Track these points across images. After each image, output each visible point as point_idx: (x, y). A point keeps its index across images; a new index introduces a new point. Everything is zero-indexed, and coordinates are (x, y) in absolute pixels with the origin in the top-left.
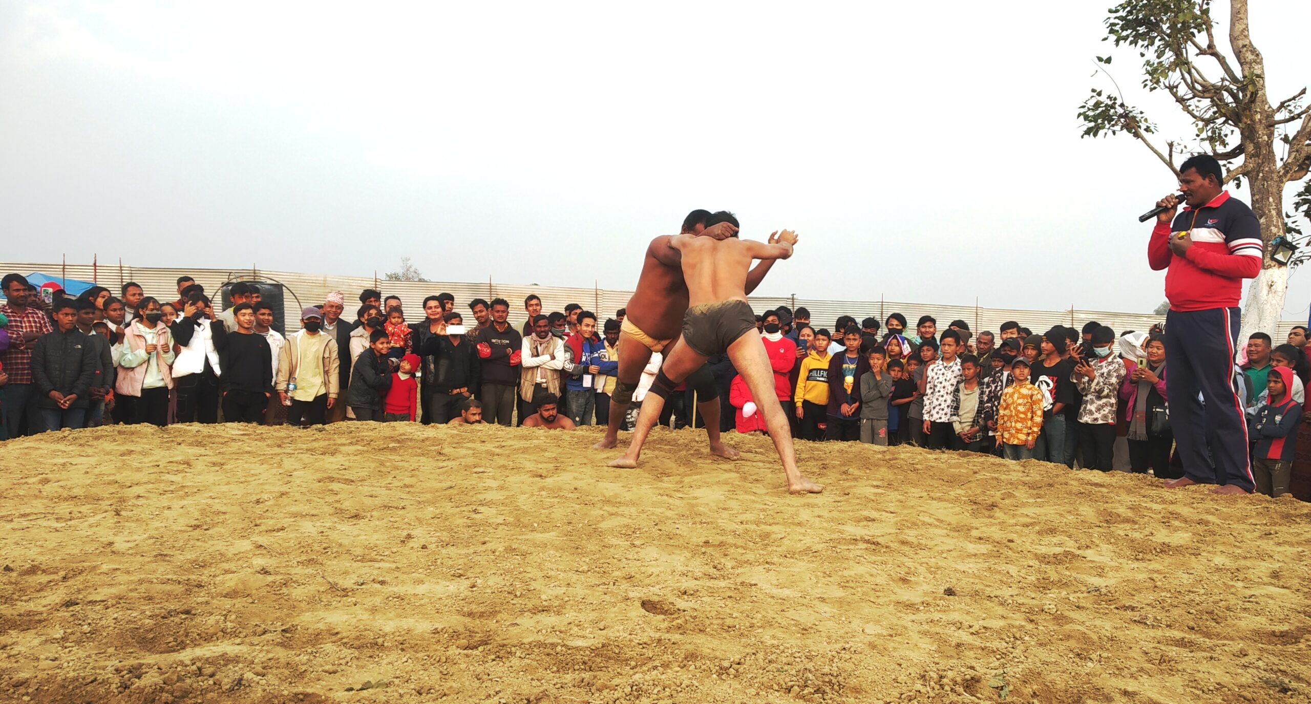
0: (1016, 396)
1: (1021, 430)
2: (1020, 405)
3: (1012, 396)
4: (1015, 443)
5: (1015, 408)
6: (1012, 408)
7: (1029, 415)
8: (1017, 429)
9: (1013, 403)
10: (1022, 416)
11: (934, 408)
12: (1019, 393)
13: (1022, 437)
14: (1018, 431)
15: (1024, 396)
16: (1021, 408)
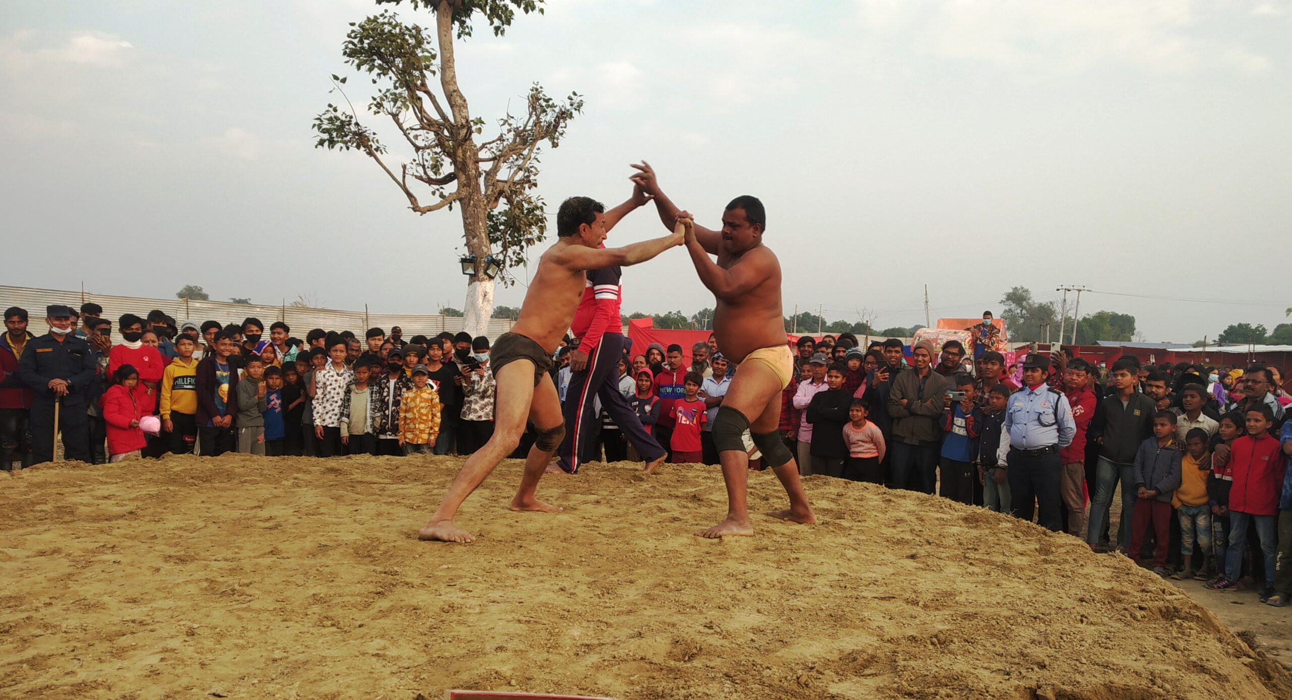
0: (418, 400)
1: (424, 430)
2: (422, 408)
3: (414, 399)
4: (419, 443)
5: (419, 411)
6: (415, 411)
7: (430, 417)
8: (420, 430)
9: (416, 407)
10: (425, 418)
11: (327, 413)
12: (421, 397)
13: (425, 436)
14: (422, 431)
15: (426, 400)
16: (424, 411)
